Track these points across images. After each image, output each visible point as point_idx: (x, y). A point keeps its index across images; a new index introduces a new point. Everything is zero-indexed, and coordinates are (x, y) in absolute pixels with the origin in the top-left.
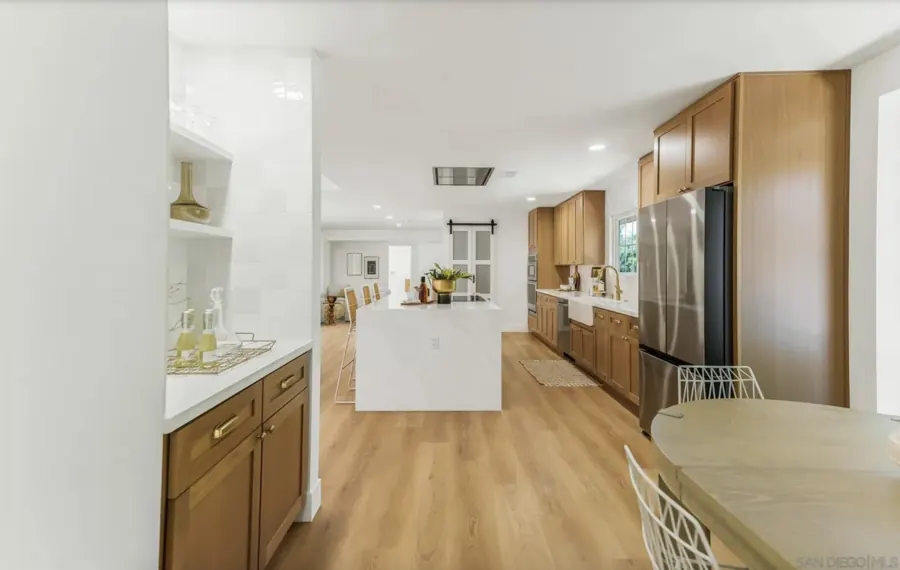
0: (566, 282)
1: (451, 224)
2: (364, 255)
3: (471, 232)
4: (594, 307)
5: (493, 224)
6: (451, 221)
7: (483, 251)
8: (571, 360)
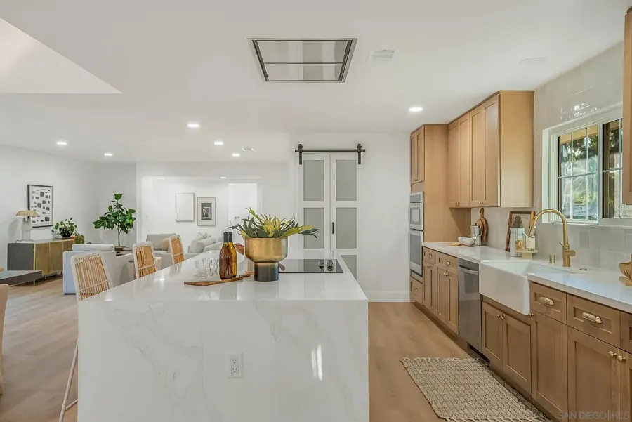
0: (467, 233)
1: (300, 150)
2: (197, 196)
3: (330, 161)
4: (533, 283)
5: (359, 150)
6: (300, 146)
7: (346, 189)
8: (484, 359)
